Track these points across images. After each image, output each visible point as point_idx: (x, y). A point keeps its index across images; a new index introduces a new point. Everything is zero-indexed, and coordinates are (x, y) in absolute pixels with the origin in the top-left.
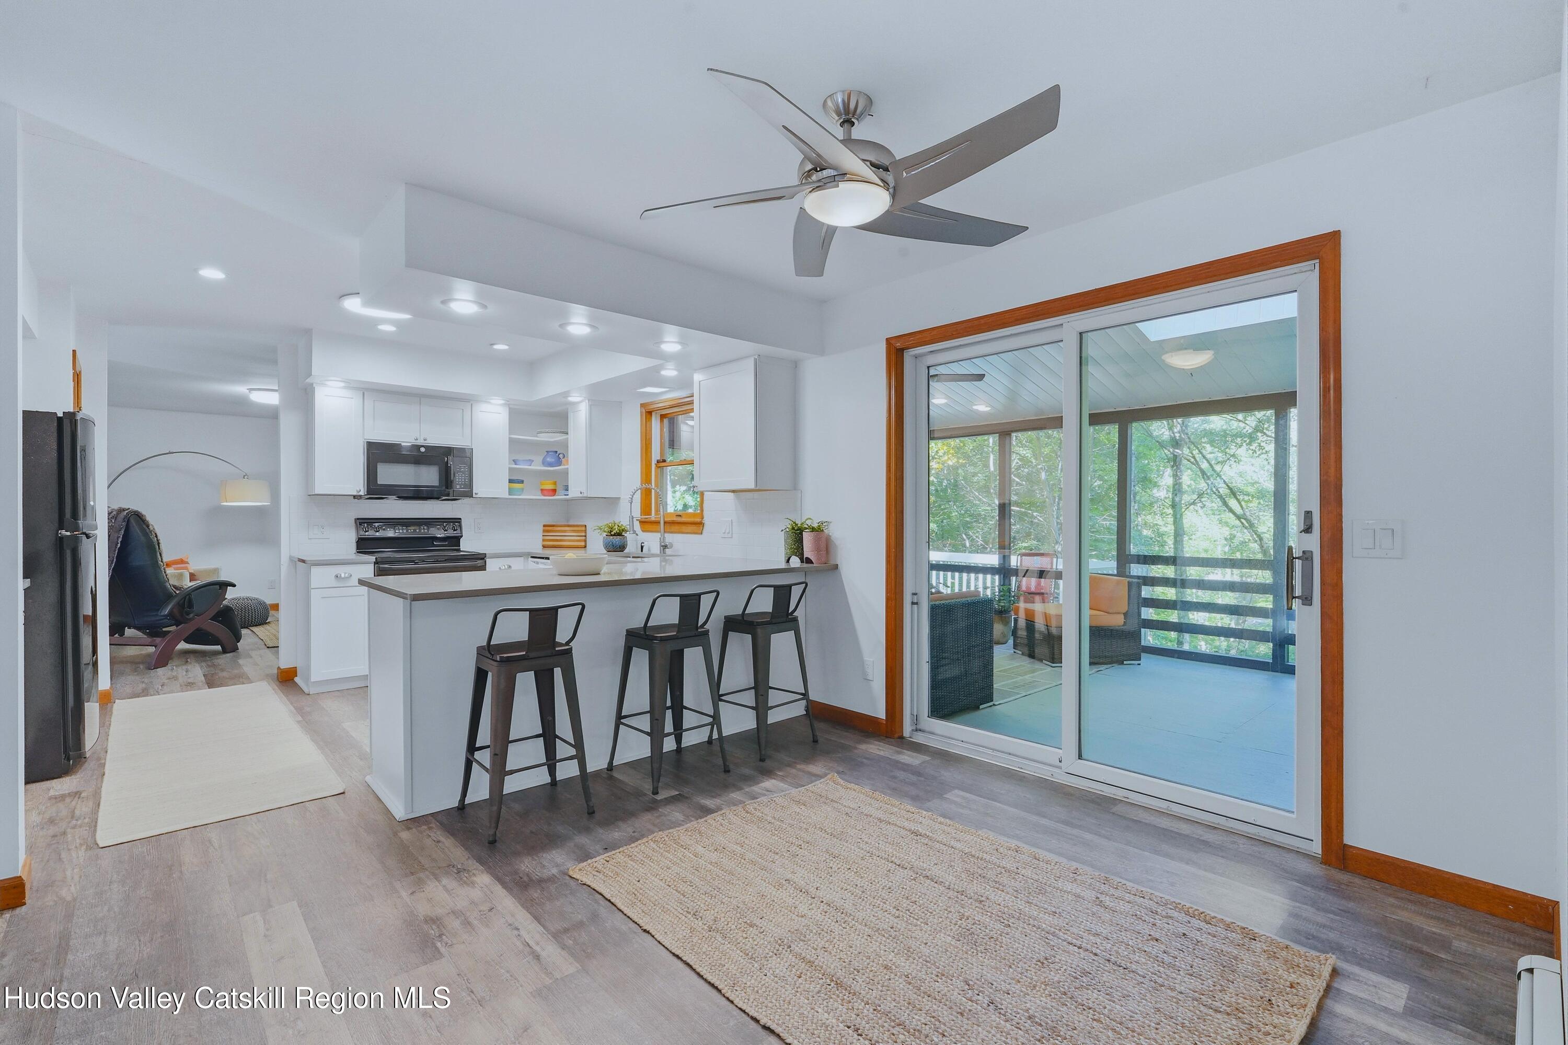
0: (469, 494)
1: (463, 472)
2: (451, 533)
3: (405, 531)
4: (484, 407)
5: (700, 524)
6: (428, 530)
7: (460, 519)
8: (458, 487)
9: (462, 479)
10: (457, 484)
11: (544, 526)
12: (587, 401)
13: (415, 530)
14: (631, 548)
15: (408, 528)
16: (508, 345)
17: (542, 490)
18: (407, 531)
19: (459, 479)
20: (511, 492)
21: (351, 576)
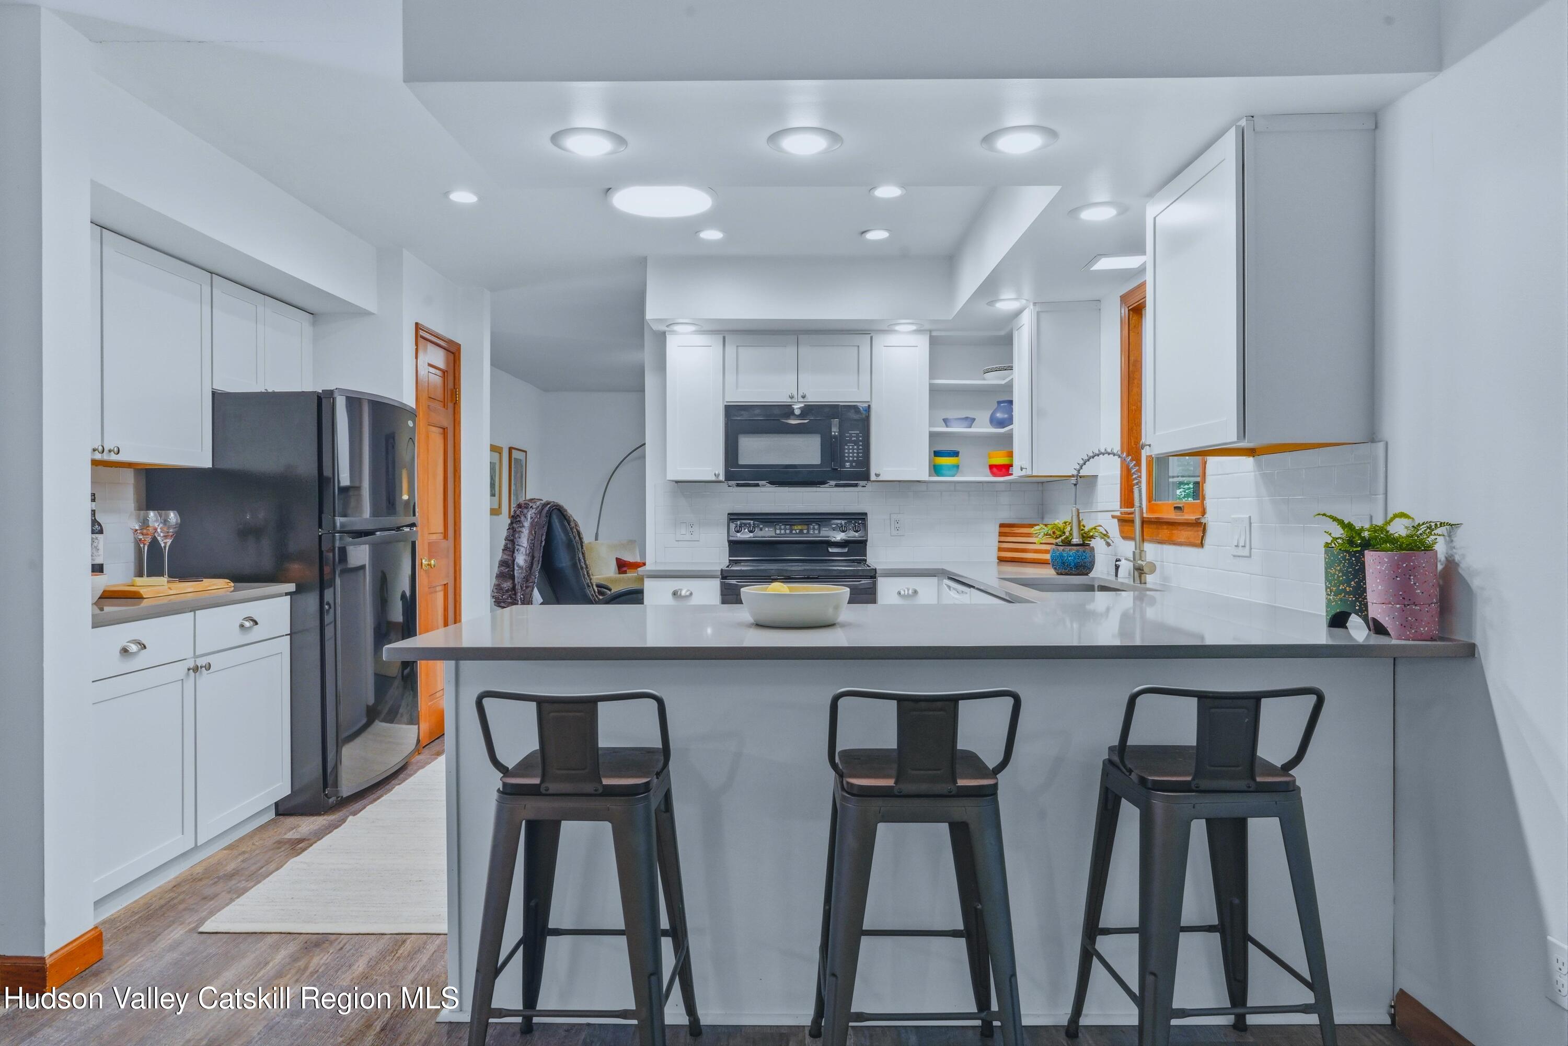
0: (866, 476)
1: (856, 443)
2: (852, 535)
3: (788, 531)
4: (891, 339)
5: (1199, 526)
6: (819, 532)
7: (866, 514)
8: (848, 464)
9: (853, 453)
10: (848, 461)
11: (1002, 526)
12: (1032, 307)
13: (801, 531)
14: (1101, 570)
15: (793, 527)
16: (886, 230)
17: (991, 467)
18: (791, 530)
19: (849, 453)
20: (935, 469)
21: (691, 594)
